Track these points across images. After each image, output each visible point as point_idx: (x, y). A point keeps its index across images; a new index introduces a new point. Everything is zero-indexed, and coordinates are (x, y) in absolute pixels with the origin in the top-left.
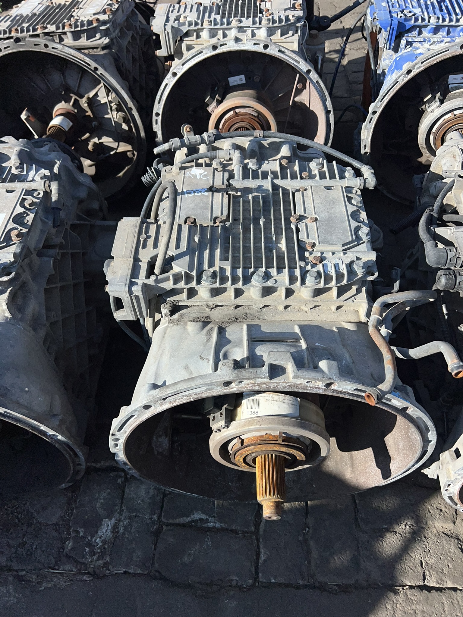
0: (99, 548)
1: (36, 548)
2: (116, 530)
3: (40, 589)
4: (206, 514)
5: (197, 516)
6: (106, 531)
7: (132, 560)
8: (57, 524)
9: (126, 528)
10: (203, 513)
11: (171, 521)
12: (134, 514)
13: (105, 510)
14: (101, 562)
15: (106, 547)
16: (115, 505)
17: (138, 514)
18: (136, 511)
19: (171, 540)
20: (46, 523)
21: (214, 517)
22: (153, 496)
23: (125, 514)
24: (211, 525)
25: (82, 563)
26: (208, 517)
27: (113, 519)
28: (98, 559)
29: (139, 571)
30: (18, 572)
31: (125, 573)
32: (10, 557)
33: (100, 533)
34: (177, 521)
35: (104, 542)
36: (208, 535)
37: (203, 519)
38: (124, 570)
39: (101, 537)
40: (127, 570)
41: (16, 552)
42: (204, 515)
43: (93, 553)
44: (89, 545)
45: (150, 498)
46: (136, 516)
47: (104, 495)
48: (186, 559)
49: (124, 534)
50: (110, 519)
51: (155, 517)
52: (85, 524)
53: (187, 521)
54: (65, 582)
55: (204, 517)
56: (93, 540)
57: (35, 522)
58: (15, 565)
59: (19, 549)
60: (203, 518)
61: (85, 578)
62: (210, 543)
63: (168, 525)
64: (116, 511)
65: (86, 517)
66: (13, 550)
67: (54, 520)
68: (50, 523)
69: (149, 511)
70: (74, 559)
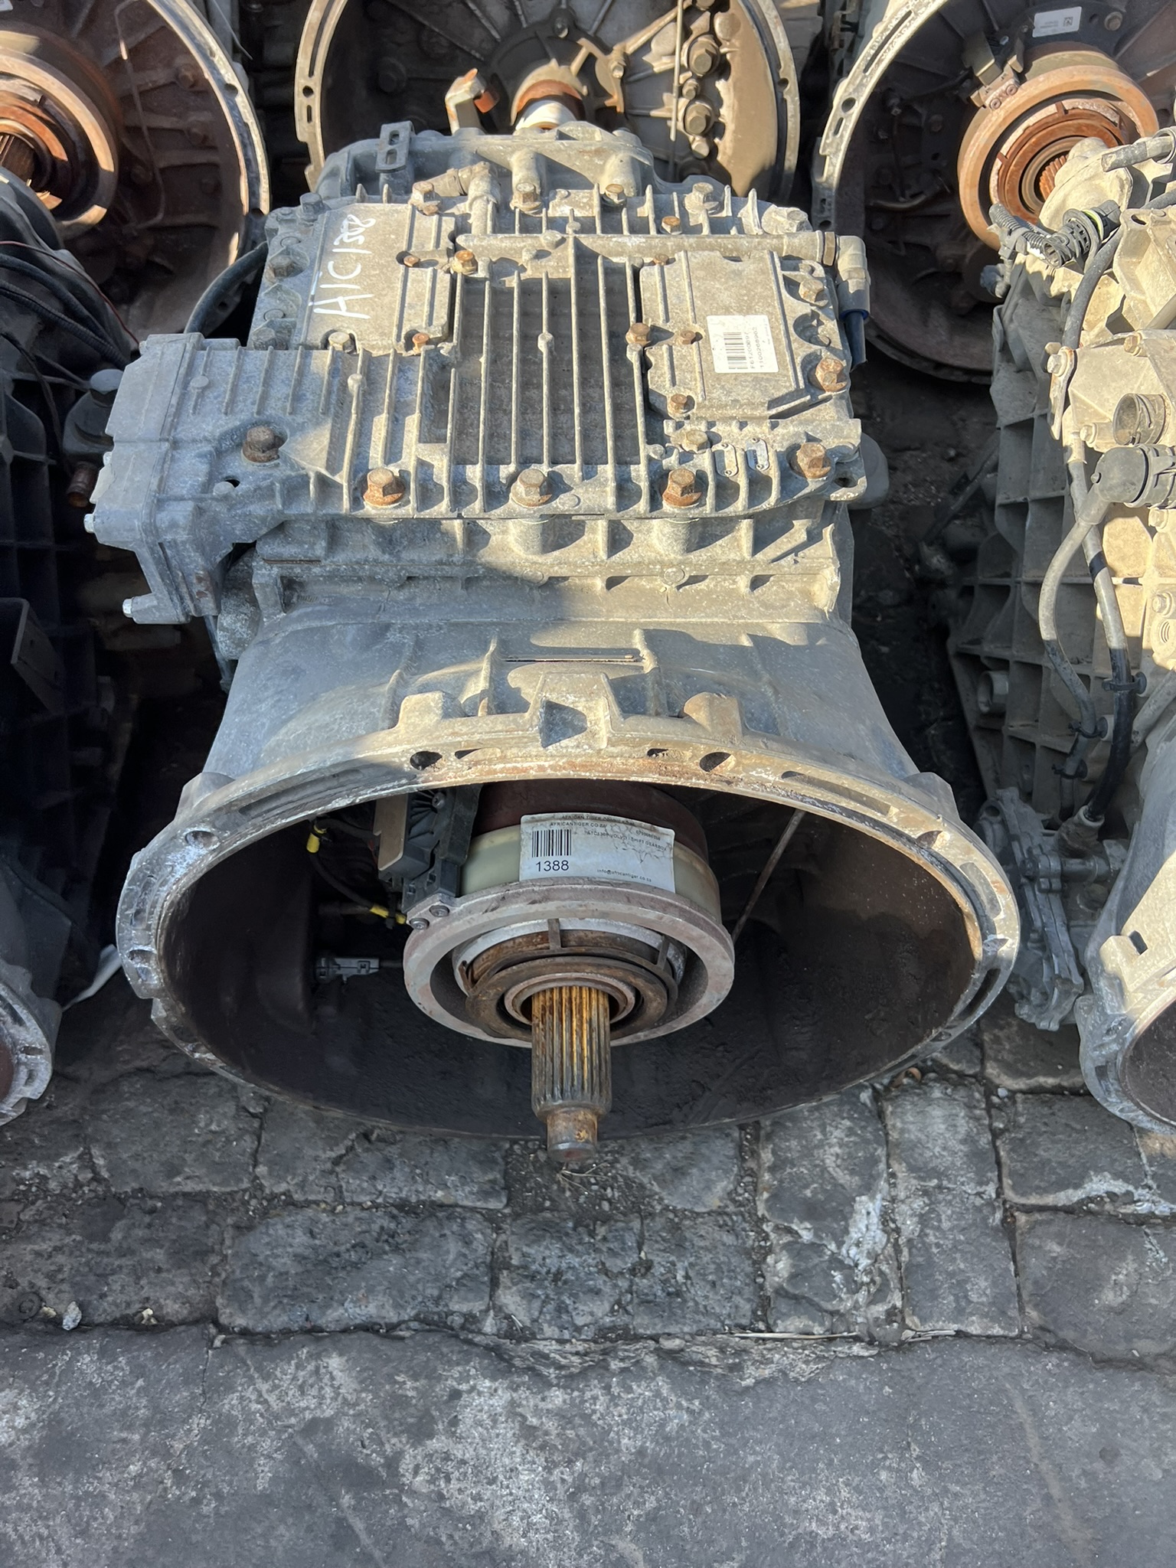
0: (867, 1272)
1: (687, 1277)
2: (892, 1225)
3: (744, 1383)
4: (1127, 1180)
5: (1099, 1185)
6: (867, 1227)
7: (969, 1302)
8: (721, 1212)
9: (923, 1219)
10: (1117, 1176)
11: (1033, 1200)
12: (935, 1182)
13: (852, 1172)
14: (879, 1310)
15: (884, 1268)
16: (873, 1161)
17: (945, 1183)
18: (939, 1175)
19: (1055, 1248)
20: (692, 1212)
21: (1150, 1188)
22: (968, 1134)
23: (906, 1183)
24: (1143, 1208)
25: (832, 1313)
26: (1131, 1188)
27: (879, 1196)
28: (873, 1301)
29: (997, 1331)
30: (657, 1342)
31: (959, 1334)
32: (619, 1302)
33: (854, 1235)
34: (1049, 1200)
35: (875, 1257)
36: (1147, 1235)
37: (1115, 1194)
38: (956, 1327)
39: (858, 1244)
40: (963, 1328)
41: (631, 1286)
42: (1120, 1182)
43: (854, 1287)
44: (836, 1262)
45: (963, 1142)
46: (940, 1187)
47: (838, 1133)
48: (1109, 1297)
49: (923, 1235)
50: (872, 1198)
51: (991, 1190)
52: (812, 1211)
53: (1075, 1199)
54: (807, 1362)
55: (1119, 1187)
56: (844, 1251)
57: (658, 1208)
58: (643, 1323)
59: (637, 1280)
60: (1116, 1190)
61: (857, 1349)
62: (1162, 1254)
63: (1028, 1210)
64: (879, 1175)
65: (808, 1193)
66: (623, 1284)
67: (713, 1201)
68: (703, 1210)
69: (972, 1175)
70: (810, 1302)
